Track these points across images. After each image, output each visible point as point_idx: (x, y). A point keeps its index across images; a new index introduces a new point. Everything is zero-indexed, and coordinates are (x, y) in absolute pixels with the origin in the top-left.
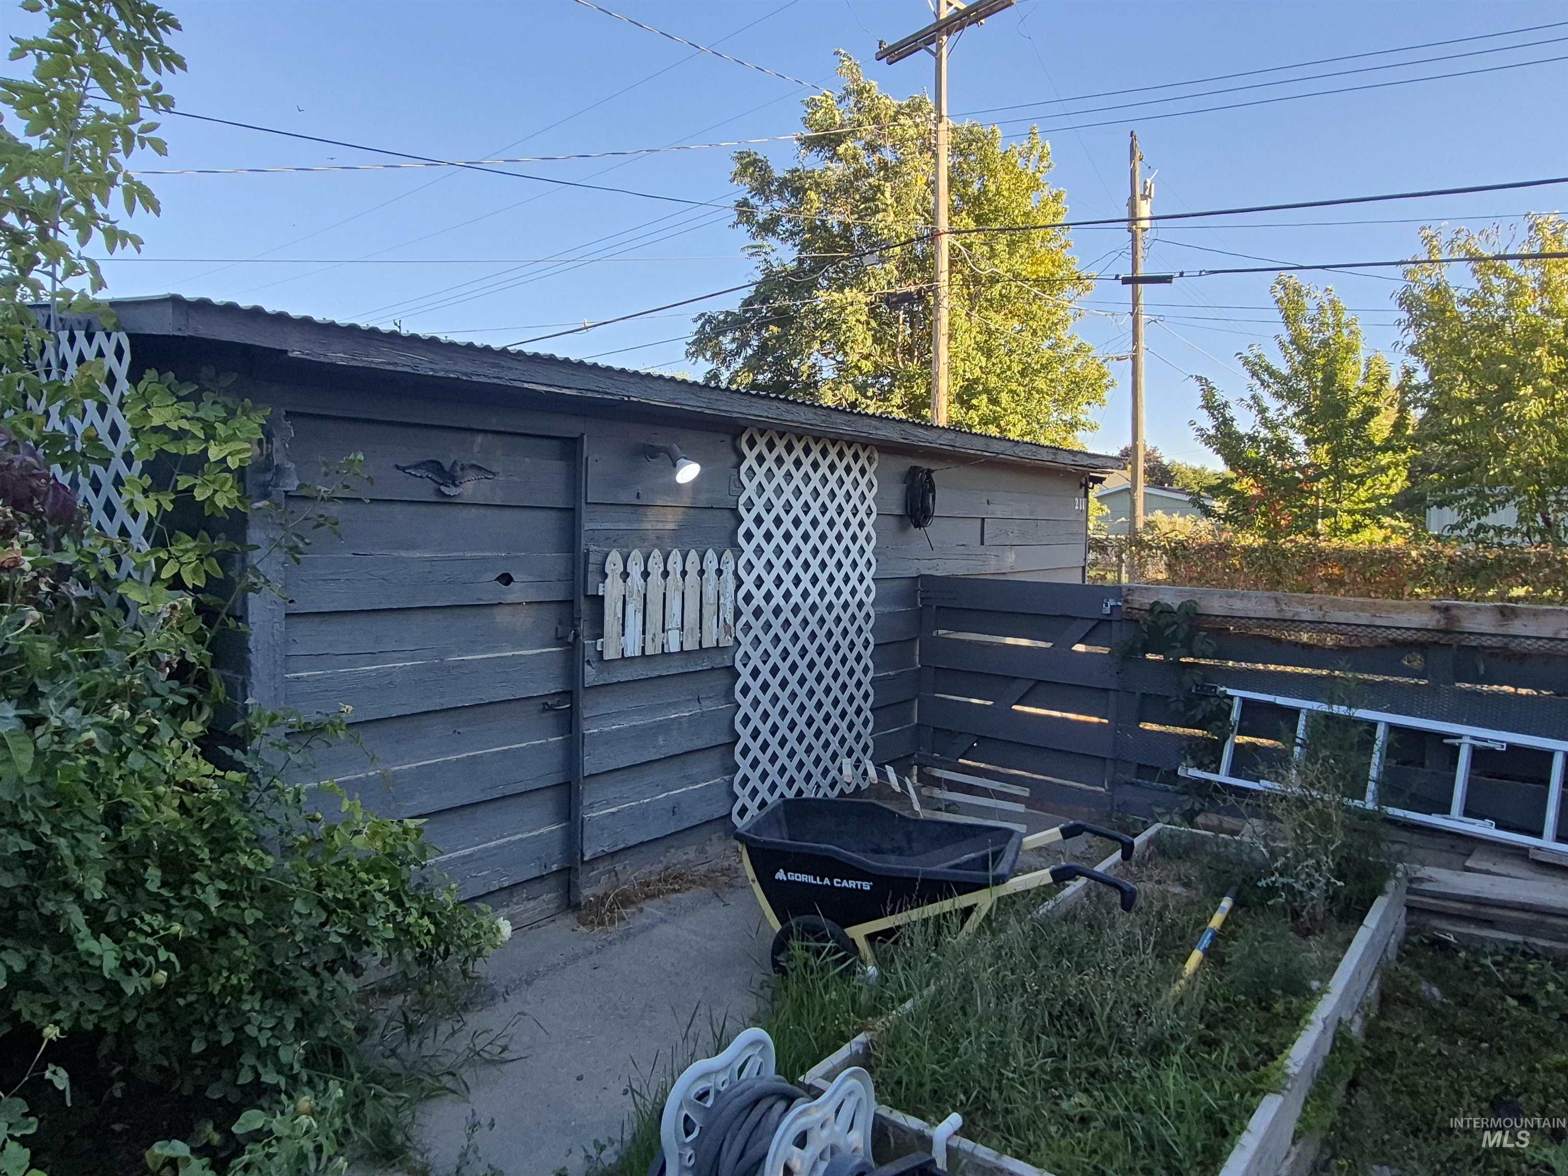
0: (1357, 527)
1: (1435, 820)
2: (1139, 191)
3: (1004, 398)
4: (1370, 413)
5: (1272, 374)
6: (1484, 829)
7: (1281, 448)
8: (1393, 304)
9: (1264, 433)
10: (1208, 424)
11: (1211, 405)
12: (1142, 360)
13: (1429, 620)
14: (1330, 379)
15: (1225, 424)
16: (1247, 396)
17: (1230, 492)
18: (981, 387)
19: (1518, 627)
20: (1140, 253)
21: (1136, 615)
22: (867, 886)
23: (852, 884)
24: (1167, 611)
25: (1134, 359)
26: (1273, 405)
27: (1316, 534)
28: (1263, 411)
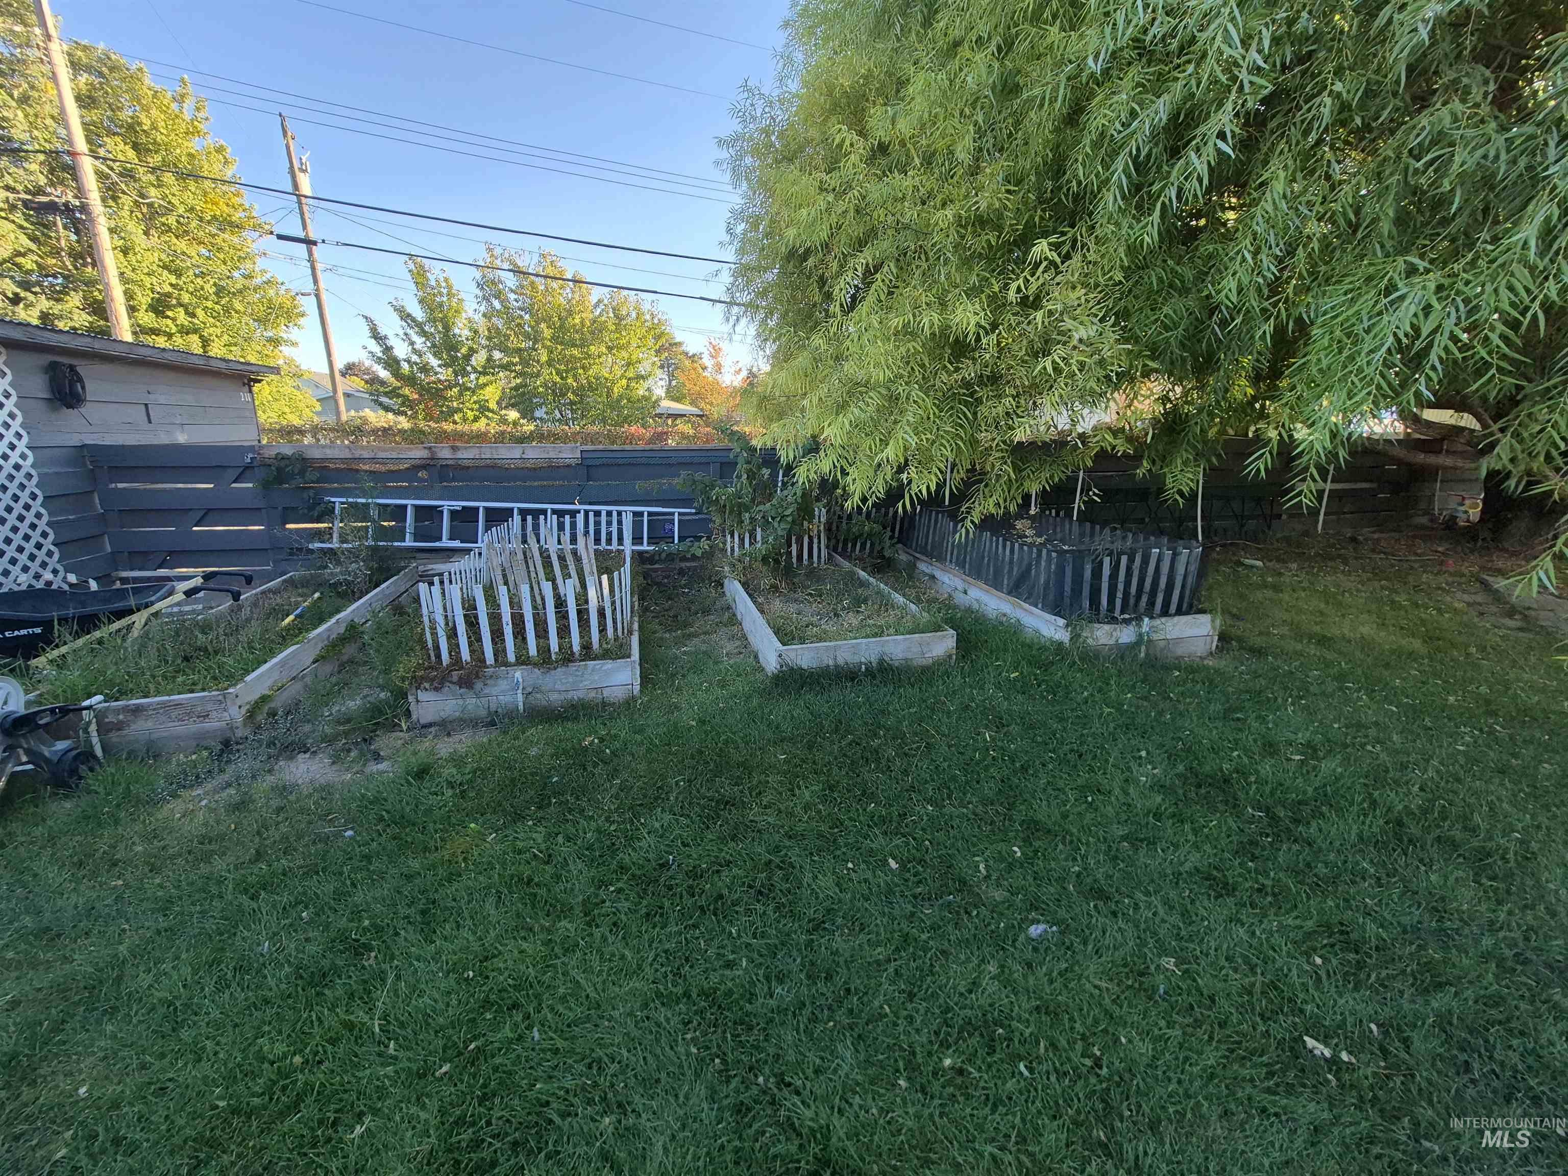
0: (476, 419)
1: (437, 544)
2: (296, 165)
3: (200, 312)
4: (472, 351)
5: (414, 320)
6: (457, 544)
7: (425, 369)
8: (474, 285)
9: (415, 358)
10: (377, 350)
11: (376, 336)
12: (324, 296)
13: (425, 454)
14: (447, 328)
15: (388, 349)
16: (401, 332)
17: (399, 396)
18: (174, 302)
19: (460, 455)
20: (307, 215)
21: (268, 462)
22: (38, 630)
23: (23, 632)
24: (284, 458)
25: (318, 296)
26: (419, 341)
27: (455, 423)
28: (412, 343)
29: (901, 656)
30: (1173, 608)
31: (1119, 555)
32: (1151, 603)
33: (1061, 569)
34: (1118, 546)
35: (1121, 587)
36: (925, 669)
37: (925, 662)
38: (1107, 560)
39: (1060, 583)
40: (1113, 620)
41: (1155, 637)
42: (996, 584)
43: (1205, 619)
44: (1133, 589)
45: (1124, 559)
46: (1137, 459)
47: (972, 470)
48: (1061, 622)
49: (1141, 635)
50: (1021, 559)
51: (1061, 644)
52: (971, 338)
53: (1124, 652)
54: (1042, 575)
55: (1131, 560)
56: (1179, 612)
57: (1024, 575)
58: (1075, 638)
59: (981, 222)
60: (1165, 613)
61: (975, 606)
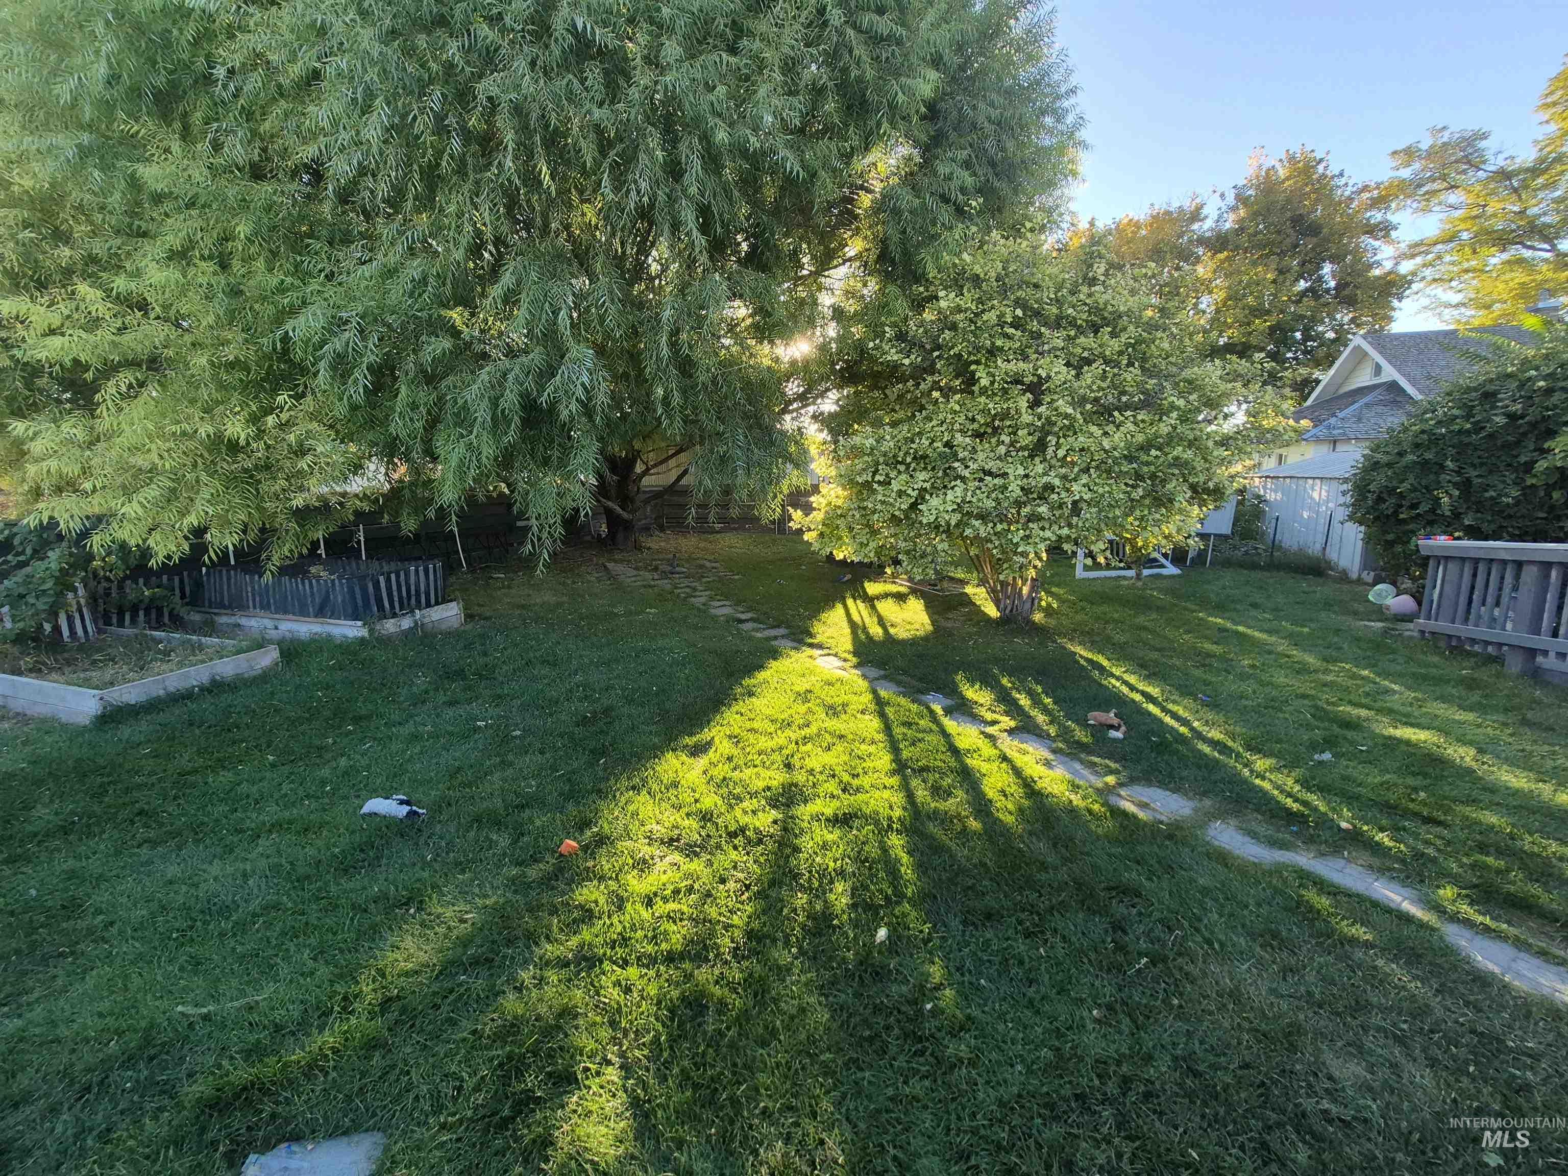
29: (231, 673)
30: (433, 601)
31: (389, 574)
32: (418, 601)
33: (352, 592)
34: (386, 569)
35: (395, 593)
36: (255, 678)
37: (254, 673)
38: (381, 579)
39: (353, 597)
40: (394, 615)
41: (426, 620)
42: (303, 612)
43: (453, 604)
44: (404, 594)
45: (393, 576)
46: (380, 513)
47: (263, 530)
48: (360, 623)
49: (416, 623)
50: (319, 590)
51: (363, 639)
52: (242, 442)
53: (406, 634)
54: (339, 597)
55: (398, 577)
56: (437, 603)
57: (326, 601)
58: (371, 631)
59: (231, 366)
60: (429, 605)
61: (287, 634)
